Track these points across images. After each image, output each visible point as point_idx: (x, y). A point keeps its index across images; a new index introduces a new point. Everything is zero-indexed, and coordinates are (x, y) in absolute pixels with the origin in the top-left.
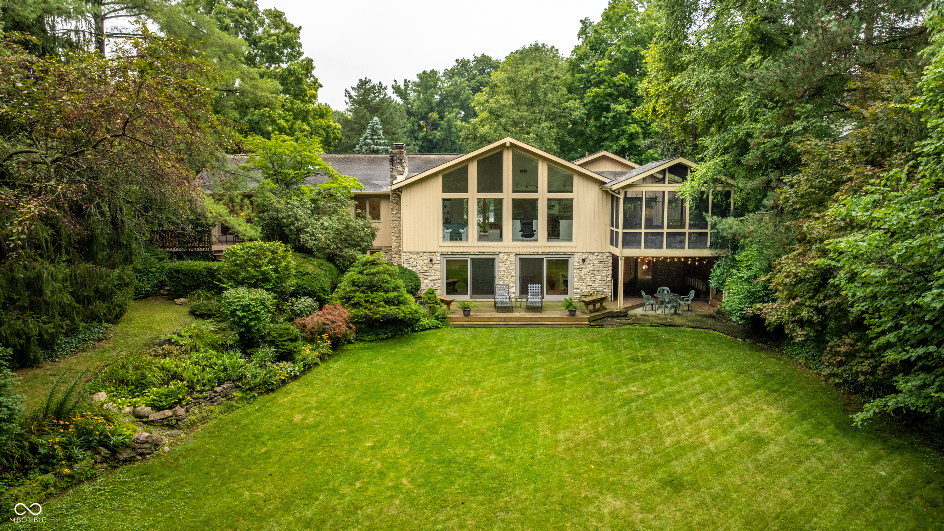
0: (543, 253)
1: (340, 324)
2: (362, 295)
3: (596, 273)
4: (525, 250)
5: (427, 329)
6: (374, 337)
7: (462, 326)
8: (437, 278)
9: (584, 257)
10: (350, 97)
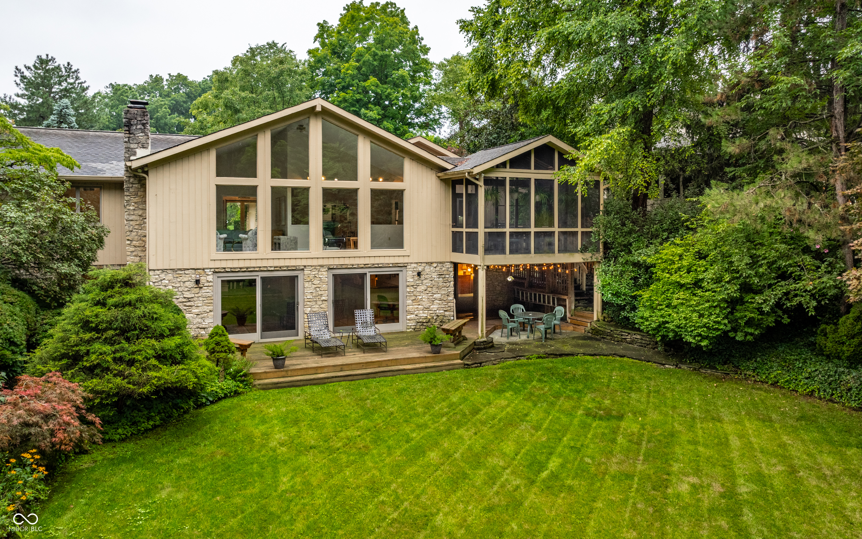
0: (366, 266)
1: (67, 418)
2: (107, 348)
3: (435, 290)
4: (342, 262)
5: (220, 399)
6: (129, 431)
7: (276, 386)
8: (207, 309)
9: (420, 269)
10: (23, 77)
